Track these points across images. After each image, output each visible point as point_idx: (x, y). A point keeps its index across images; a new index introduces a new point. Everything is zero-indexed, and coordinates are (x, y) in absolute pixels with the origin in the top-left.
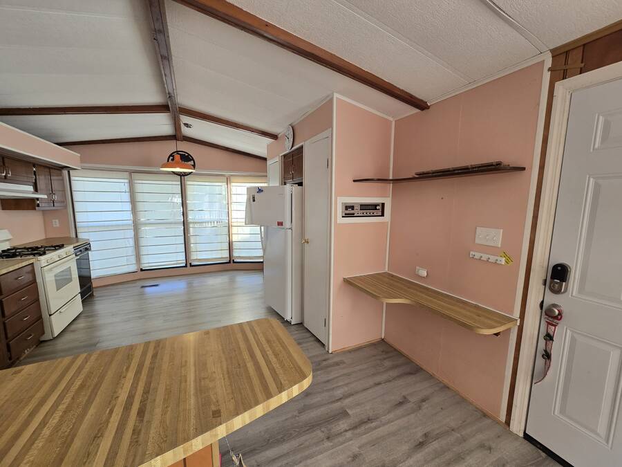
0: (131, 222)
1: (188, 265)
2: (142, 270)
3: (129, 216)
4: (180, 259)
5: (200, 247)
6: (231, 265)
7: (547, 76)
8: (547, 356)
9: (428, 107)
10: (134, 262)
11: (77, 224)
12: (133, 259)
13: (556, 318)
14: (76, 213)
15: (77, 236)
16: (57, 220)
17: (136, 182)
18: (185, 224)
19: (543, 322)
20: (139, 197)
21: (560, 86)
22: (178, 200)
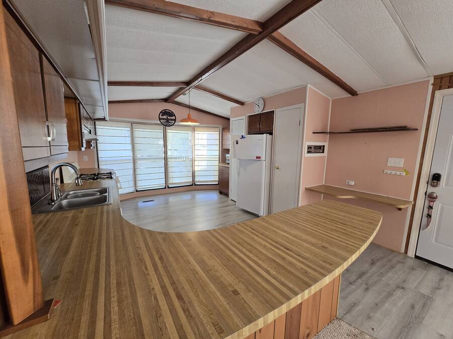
0: (131, 158)
1: (167, 187)
2: (137, 191)
3: (130, 153)
4: (161, 183)
5: (174, 175)
6: (193, 187)
7: (431, 88)
8: (429, 216)
9: (357, 95)
10: (133, 185)
11: (99, 159)
12: (132, 183)
13: (434, 198)
14: (99, 151)
15: (99, 167)
16: (86, 157)
17: (136, 130)
18: (166, 159)
19: (426, 201)
20: (137, 140)
21: (438, 93)
22: (161, 142)
